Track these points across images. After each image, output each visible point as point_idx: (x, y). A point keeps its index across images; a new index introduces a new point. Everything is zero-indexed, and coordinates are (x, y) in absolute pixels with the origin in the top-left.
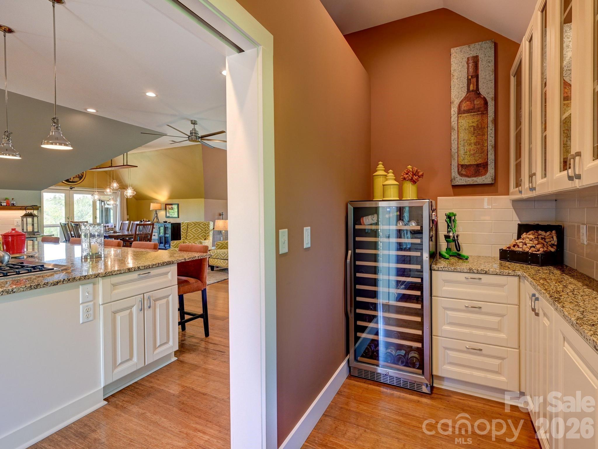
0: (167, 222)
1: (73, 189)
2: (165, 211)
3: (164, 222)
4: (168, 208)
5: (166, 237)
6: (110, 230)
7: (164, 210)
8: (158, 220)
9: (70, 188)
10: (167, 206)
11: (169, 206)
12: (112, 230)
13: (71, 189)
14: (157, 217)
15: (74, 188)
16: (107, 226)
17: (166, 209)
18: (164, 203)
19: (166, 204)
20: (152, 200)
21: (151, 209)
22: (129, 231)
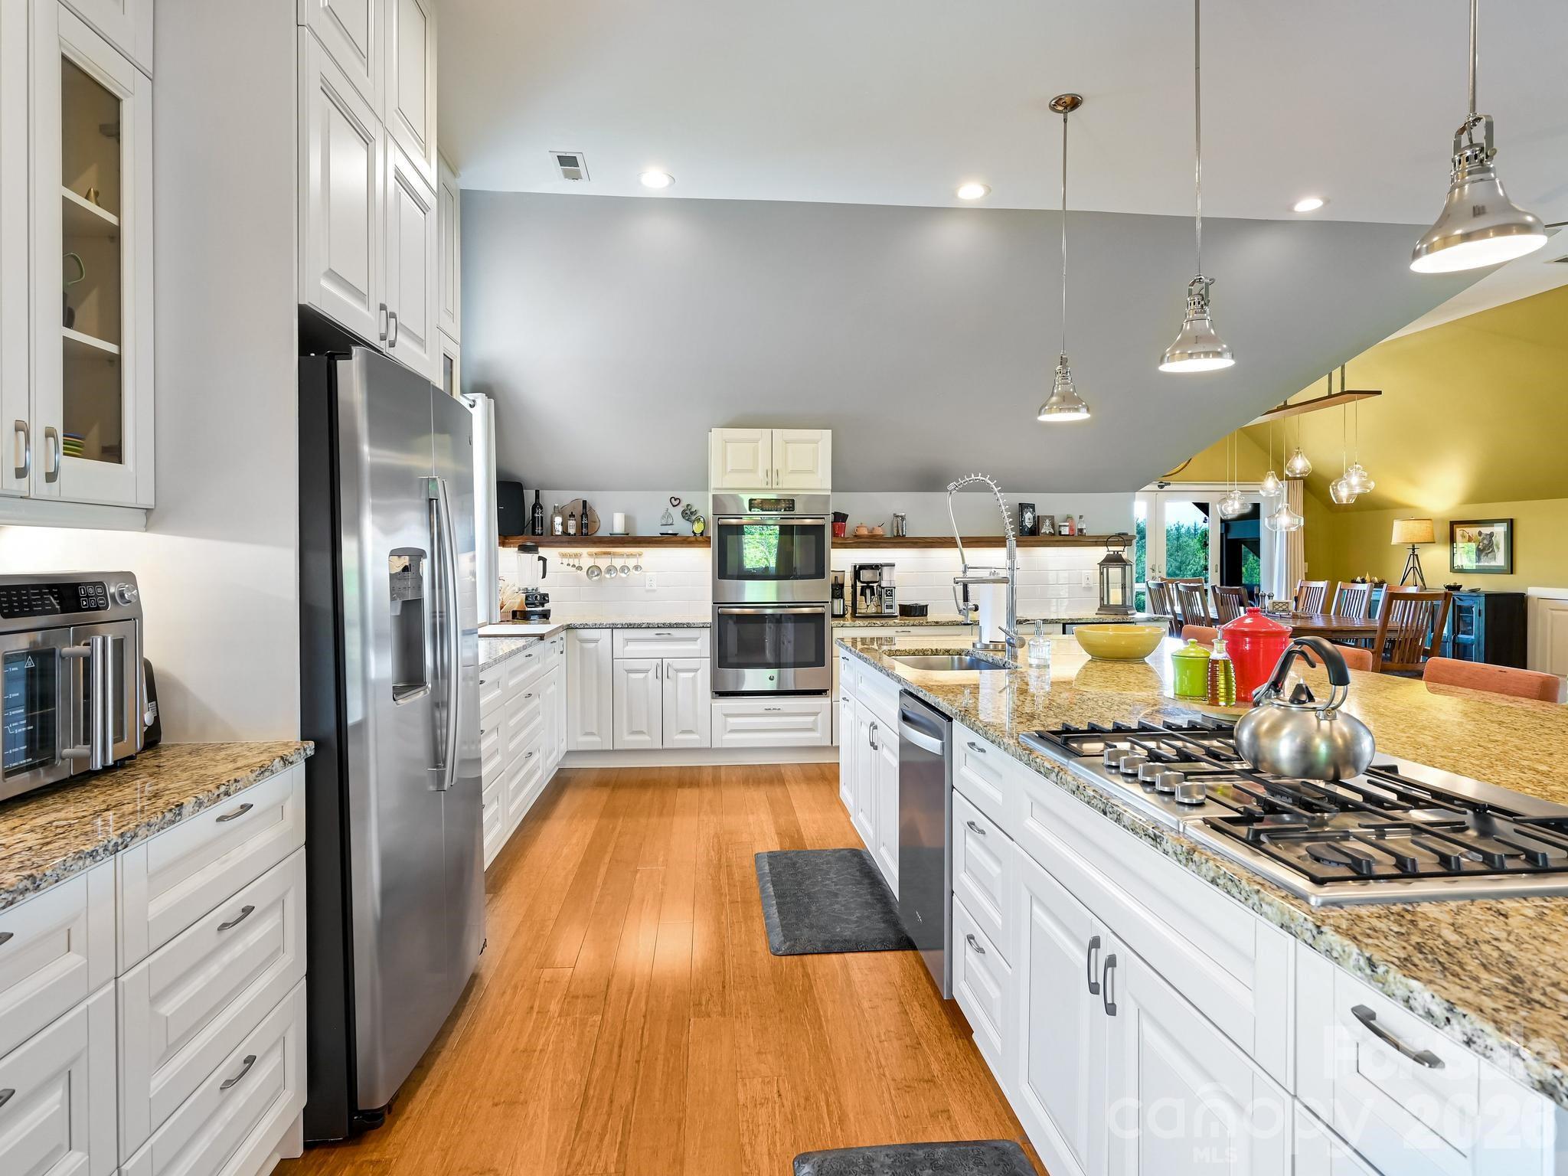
0: (1461, 586)
1: (1166, 488)
2: (1448, 548)
3: (1449, 588)
4: (1463, 536)
5: (1458, 644)
6: (1277, 607)
7: (1445, 543)
8: (1422, 579)
9: (1159, 486)
10: (1459, 531)
11: (1466, 529)
12: (1284, 607)
13: (1162, 487)
14: (1417, 570)
15: (1169, 484)
16: (1269, 596)
17: (1452, 539)
18: (1442, 520)
19: (1453, 524)
20: (1395, 508)
21: (1392, 544)
22: (1332, 614)
